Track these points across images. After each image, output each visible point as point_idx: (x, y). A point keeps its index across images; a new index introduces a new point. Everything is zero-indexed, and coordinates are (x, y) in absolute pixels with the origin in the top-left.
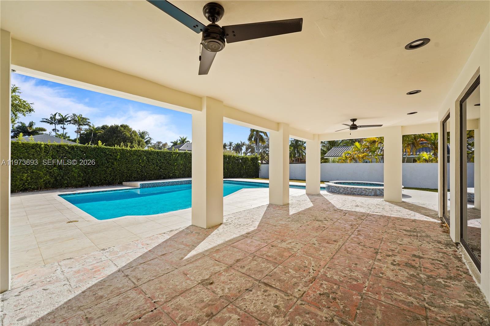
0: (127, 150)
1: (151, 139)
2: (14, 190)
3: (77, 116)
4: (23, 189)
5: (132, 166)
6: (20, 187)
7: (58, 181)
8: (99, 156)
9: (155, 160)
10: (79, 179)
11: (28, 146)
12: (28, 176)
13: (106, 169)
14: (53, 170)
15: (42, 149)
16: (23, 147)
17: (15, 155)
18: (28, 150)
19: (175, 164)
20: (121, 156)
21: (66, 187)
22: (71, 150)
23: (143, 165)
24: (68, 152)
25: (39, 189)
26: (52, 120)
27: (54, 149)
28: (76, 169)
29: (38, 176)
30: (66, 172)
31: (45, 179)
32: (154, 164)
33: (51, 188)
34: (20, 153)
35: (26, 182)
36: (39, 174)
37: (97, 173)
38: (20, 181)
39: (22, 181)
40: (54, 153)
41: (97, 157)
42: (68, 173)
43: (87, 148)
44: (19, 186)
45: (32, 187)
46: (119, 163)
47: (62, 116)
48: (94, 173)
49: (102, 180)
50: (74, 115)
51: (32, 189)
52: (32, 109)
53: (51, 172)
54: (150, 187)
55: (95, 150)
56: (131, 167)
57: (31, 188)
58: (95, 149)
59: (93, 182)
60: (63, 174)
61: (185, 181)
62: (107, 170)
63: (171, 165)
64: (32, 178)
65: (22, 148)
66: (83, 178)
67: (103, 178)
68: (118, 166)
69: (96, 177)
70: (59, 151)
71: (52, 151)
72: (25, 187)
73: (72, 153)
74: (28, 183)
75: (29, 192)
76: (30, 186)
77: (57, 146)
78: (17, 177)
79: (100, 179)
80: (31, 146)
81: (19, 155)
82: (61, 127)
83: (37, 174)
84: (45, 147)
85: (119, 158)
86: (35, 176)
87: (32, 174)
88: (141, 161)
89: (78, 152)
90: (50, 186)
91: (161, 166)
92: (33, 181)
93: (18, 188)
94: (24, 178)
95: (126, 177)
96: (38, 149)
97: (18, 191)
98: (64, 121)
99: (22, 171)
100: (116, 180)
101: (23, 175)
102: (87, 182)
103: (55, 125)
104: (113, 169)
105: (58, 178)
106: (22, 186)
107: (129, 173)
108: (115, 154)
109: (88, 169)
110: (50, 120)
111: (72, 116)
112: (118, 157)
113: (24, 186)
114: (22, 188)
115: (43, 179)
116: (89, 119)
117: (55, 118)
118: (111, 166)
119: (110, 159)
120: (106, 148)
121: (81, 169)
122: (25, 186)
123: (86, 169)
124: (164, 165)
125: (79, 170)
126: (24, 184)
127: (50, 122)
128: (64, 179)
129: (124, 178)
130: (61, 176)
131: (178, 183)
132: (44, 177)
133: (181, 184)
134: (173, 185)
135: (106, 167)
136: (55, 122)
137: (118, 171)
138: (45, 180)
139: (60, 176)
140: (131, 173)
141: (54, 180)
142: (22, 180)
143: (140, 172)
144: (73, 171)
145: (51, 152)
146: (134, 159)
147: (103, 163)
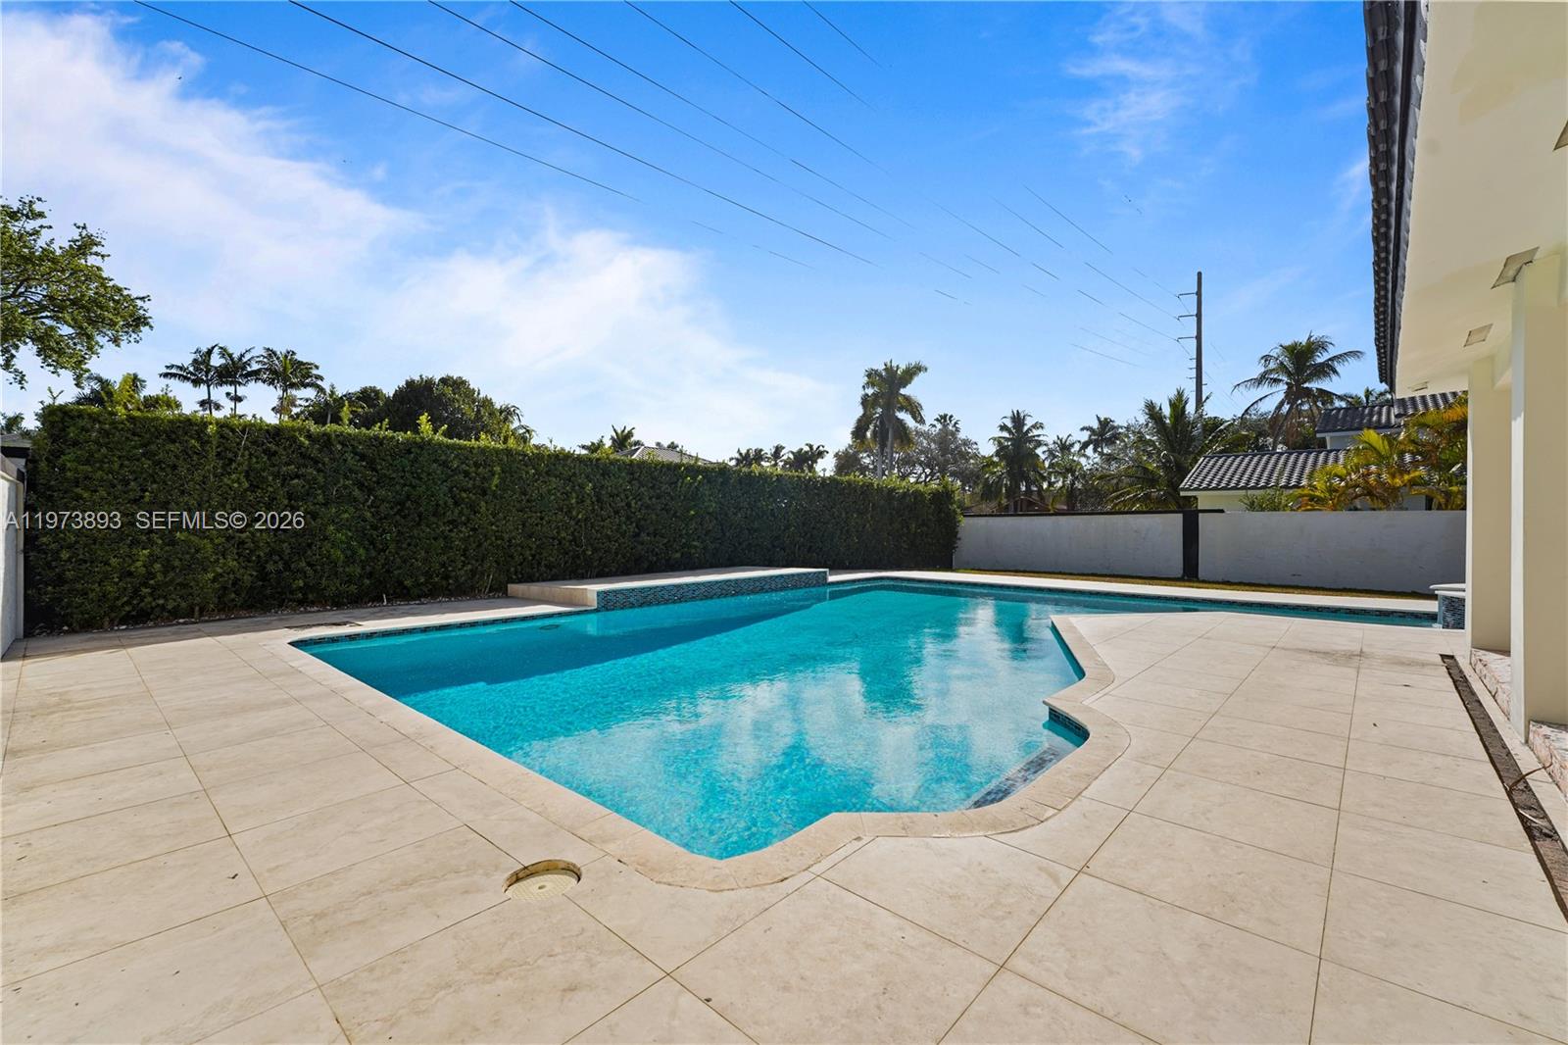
0: (525, 455)
1: (528, 431)
2: (95, 617)
3: (278, 358)
4: (134, 613)
5: (542, 519)
6: (119, 603)
7: (269, 581)
8: (424, 476)
9: (623, 496)
10: (347, 569)
11: (153, 430)
12: (153, 559)
13: (451, 531)
14: (253, 534)
15: (211, 442)
16: (134, 434)
17: (101, 469)
18: (153, 447)
19: (692, 512)
20: (503, 480)
21: (301, 603)
22: (320, 451)
23: (580, 516)
24: (310, 458)
25: (197, 613)
26: (200, 371)
27: (254, 443)
28: (338, 531)
29: (192, 557)
30: (300, 540)
31: (219, 570)
32: (617, 512)
33: (242, 607)
34: (120, 457)
35: (145, 585)
36: (197, 551)
37: (416, 546)
38: (121, 580)
39: (128, 579)
40: (254, 460)
41: (415, 482)
42: (309, 546)
43: (381, 444)
44: (118, 599)
45: (169, 607)
46: (497, 507)
47: (230, 356)
48: (404, 546)
49: (431, 577)
50: (271, 353)
51: (169, 612)
52: (145, 318)
53: (242, 543)
54: (632, 606)
55: (409, 452)
56: (537, 525)
57: (163, 607)
58: (408, 448)
59: (400, 583)
60: (288, 551)
61: (750, 579)
62: (453, 535)
63: (675, 515)
64: (168, 568)
65: (127, 438)
66: (363, 568)
67: (437, 566)
68: (491, 517)
69: (412, 565)
70: (276, 453)
71: (247, 453)
72: (142, 604)
73: (324, 464)
74: (154, 589)
75: (156, 626)
76: (161, 602)
77: (267, 431)
78: (107, 563)
79: (427, 572)
80: (165, 431)
81: (116, 466)
82: (228, 394)
83: (190, 548)
84: (222, 437)
85: (496, 486)
86: (181, 560)
87: (167, 548)
88: (573, 501)
89: (345, 460)
90: (239, 601)
91: (642, 522)
92: (172, 581)
93: (112, 608)
94: (137, 568)
95: (521, 564)
96: (193, 441)
97: (112, 621)
98: (236, 374)
99: (128, 535)
100: (482, 574)
101: (134, 551)
102: (381, 582)
103: (208, 387)
104: (474, 530)
105: (270, 567)
106: (128, 603)
107: (531, 549)
108: (481, 470)
109: (384, 530)
110: (191, 369)
111: (265, 357)
112: (496, 481)
113: (135, 602)
114: (127, 608)
115: (214, 571)
116: (317, 367)
117: (208, 364)
118: (468, 520)
119: (465, 491)
120: (448, 446)
121: (357, 531)
122: (142, 601)
123: (375, 528)
124: (654, 517)
125: (350, 534)
126: (136, 591)
127: (193, 377)
128: (290, 570)
129: (512, 569)
130: (282, 559)
131: (726, 587)
132: (217, 560)
133: (737, 594)
134: (712, 598)
135: (450, 522)
136: (207, 376)
137: (493, 538)
138: (221, 575)
139: (277, 558)
140: (537, 546)
141: (255, 573)
142: (130, 574)
143: (571, 545)
144: (326, 538)
145: (243, 456)
146: (549, 491)
147: (438, 505)
